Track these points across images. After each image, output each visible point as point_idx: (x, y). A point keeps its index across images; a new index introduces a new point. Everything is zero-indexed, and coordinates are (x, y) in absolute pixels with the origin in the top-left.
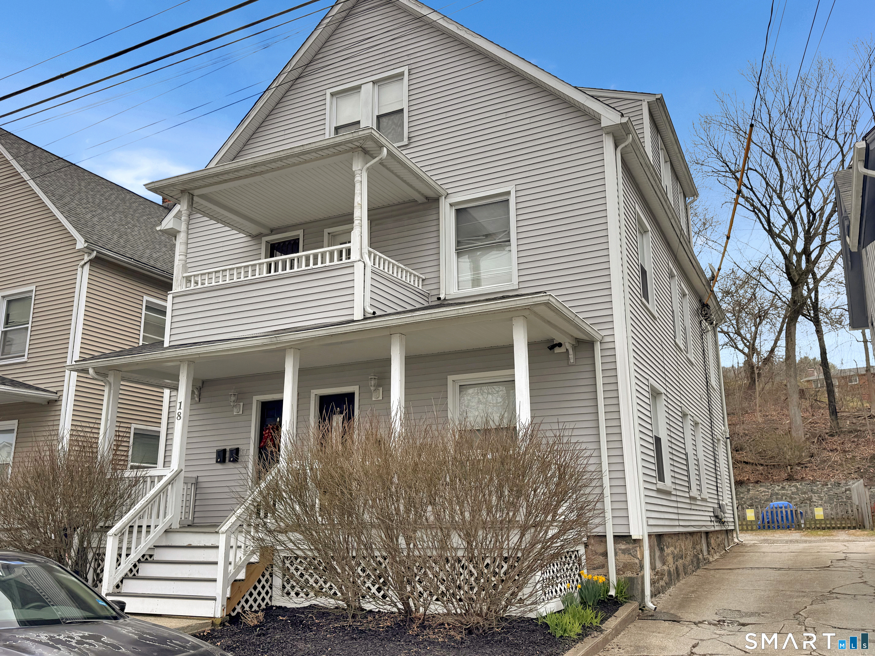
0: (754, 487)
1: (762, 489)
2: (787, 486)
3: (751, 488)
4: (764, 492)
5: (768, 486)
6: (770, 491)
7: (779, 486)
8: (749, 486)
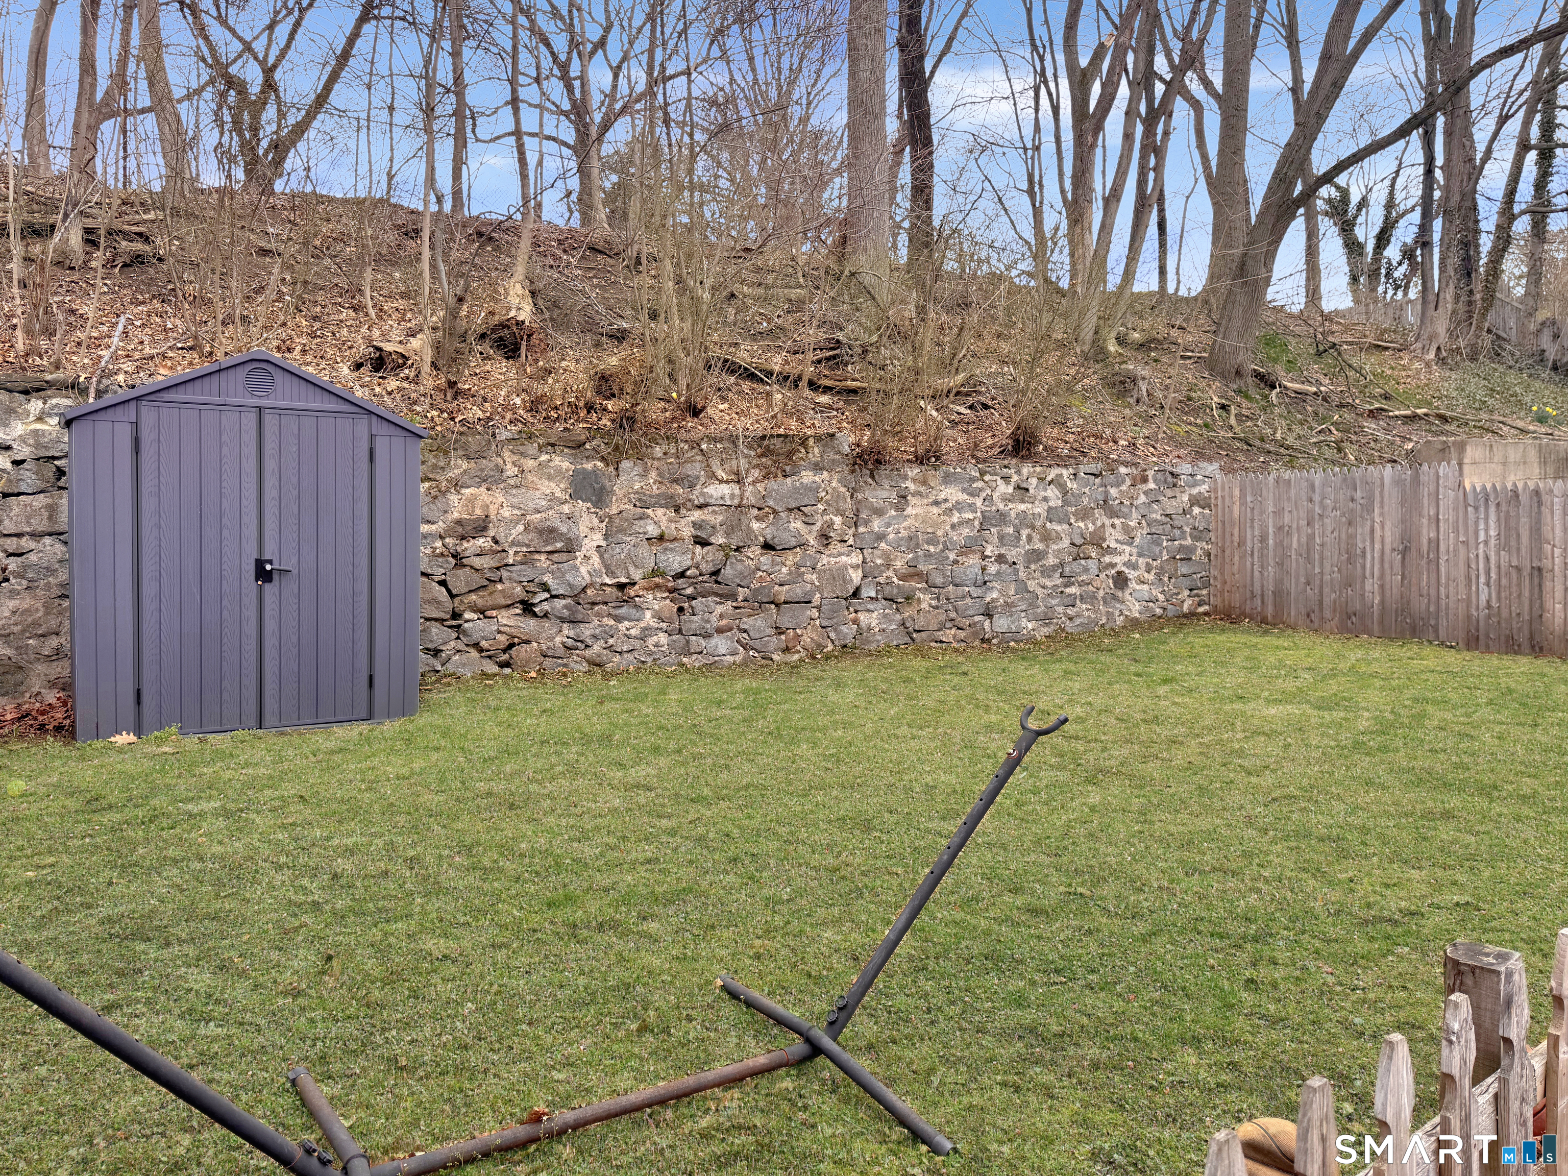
0: (924, 483)
1: (952, 493)
2: (1034, 481)
3: (912, 487)
4: (959, 506)
5: (973, 480)
6: (979, 502)
7: (1007, 479)
8: (905, 478)
